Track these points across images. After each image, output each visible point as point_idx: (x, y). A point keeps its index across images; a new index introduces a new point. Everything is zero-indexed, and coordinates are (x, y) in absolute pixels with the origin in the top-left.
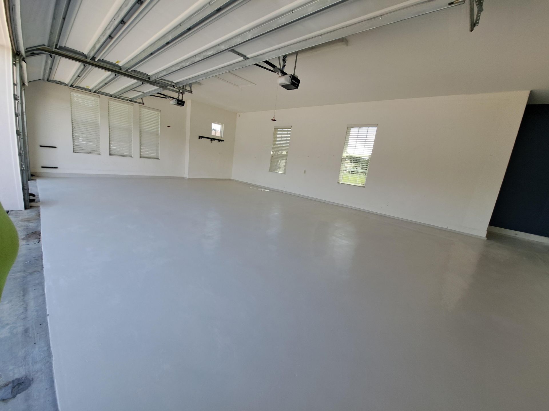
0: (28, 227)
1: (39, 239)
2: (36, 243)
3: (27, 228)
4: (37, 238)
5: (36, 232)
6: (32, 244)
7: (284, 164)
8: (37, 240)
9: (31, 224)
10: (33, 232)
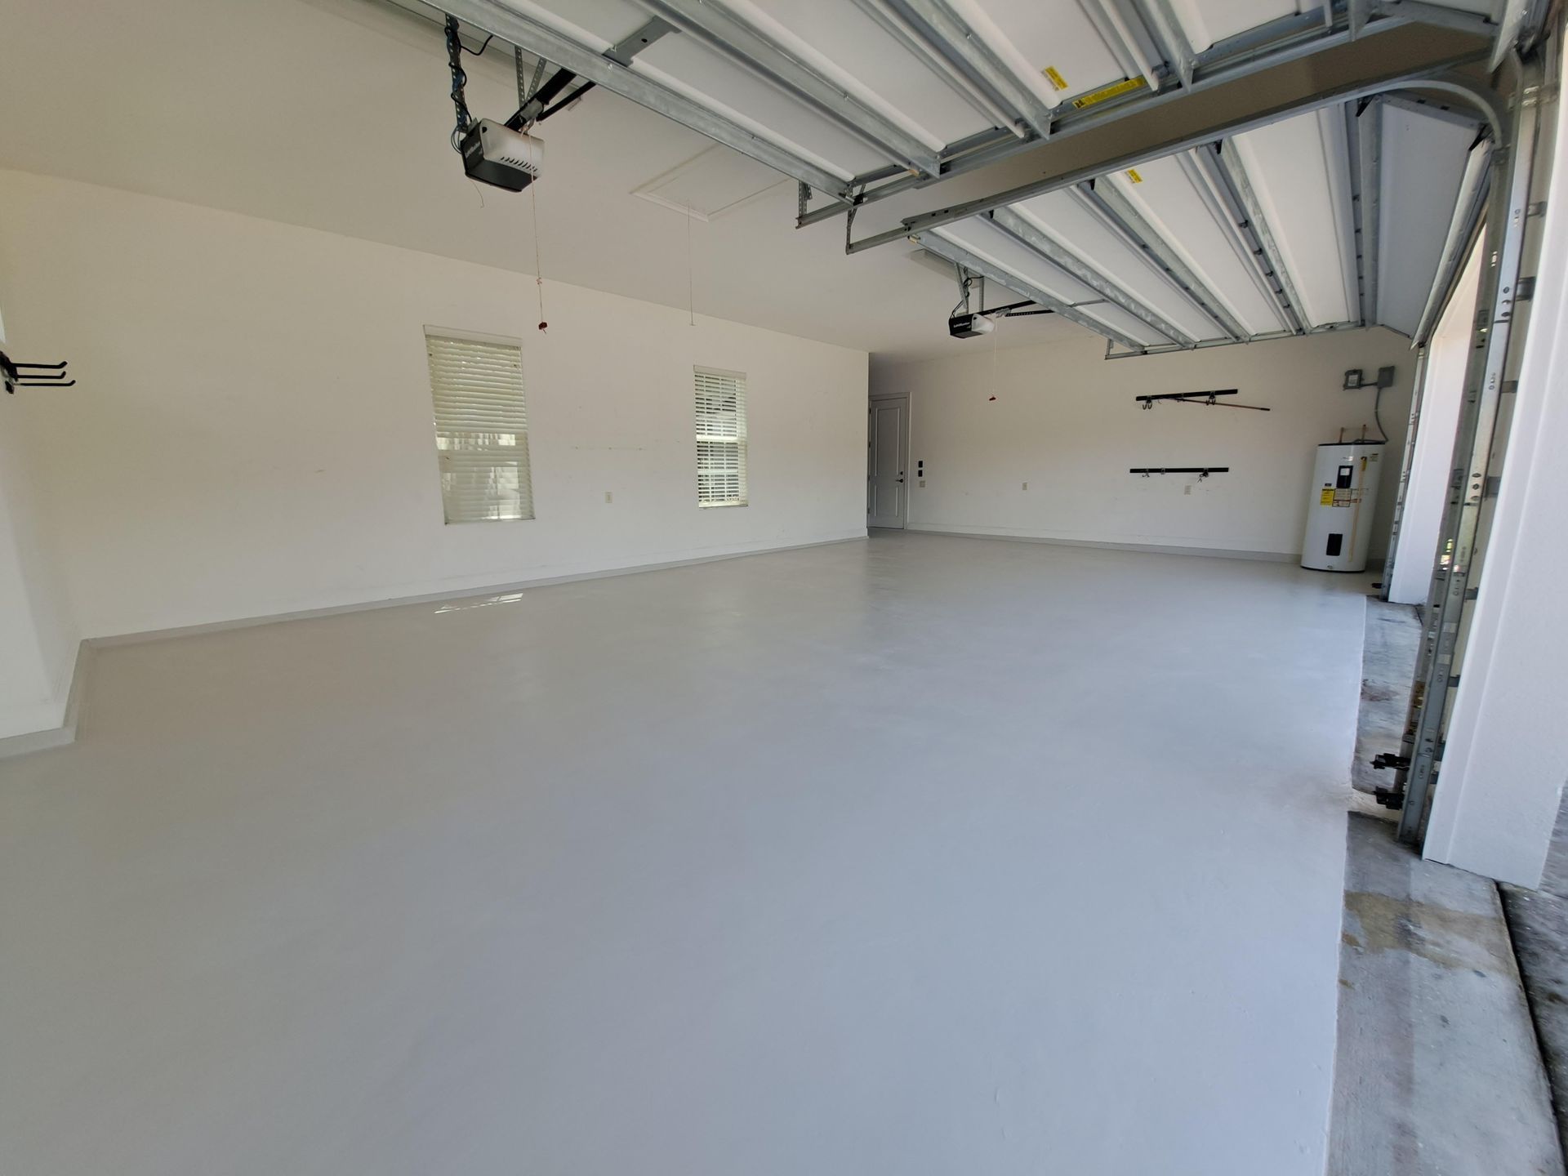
0: (1389, 716)
1: (1364, 685)
2: (1370, 680)
3: (1391, 714)
4: (1370, 687)
5: (1371, 700)
6: (1378, 682)
7: (515, 484)
8: (1370, 683)
9: (1383, 724)
10: (1377, 702)
